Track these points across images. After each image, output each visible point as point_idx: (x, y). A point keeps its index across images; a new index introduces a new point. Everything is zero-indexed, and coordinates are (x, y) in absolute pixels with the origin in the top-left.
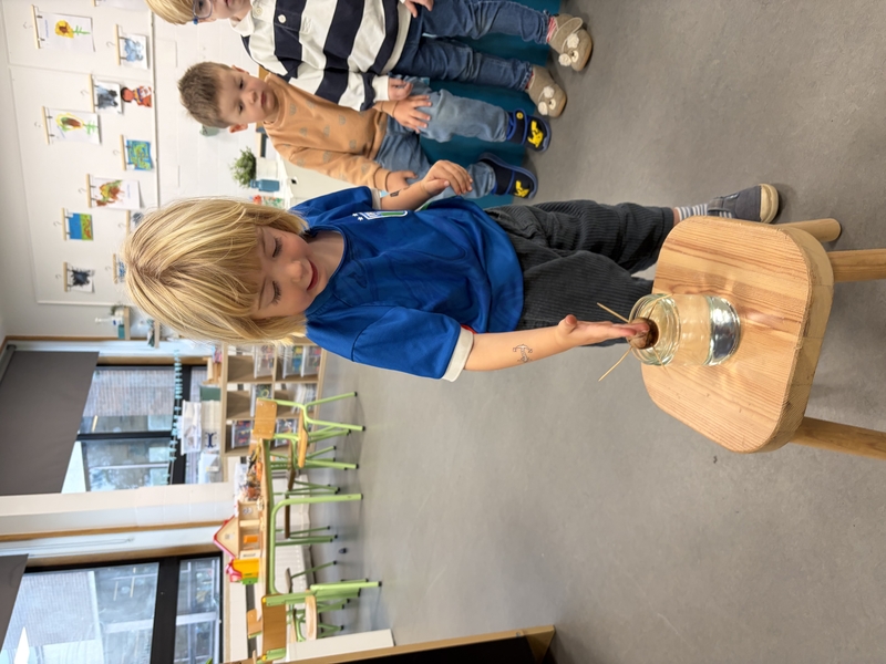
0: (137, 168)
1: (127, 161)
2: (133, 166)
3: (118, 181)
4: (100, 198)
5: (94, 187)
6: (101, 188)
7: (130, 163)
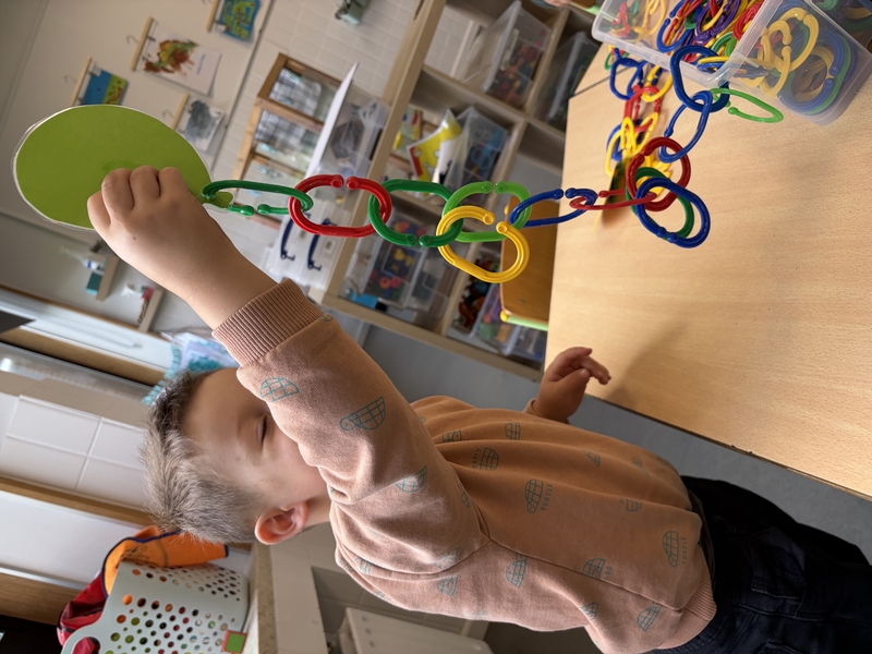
0: (228, 32)
1: (218, 17)
2: (223, 28)
3: (192, 44)
4: (154, 59)
5: (152, 39)
6: (162, 45)
7: (220, 22)
